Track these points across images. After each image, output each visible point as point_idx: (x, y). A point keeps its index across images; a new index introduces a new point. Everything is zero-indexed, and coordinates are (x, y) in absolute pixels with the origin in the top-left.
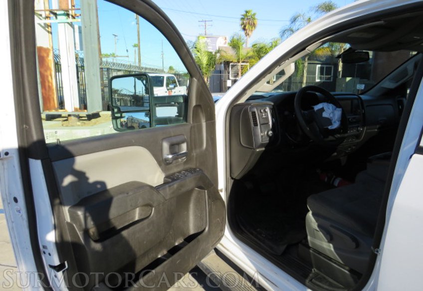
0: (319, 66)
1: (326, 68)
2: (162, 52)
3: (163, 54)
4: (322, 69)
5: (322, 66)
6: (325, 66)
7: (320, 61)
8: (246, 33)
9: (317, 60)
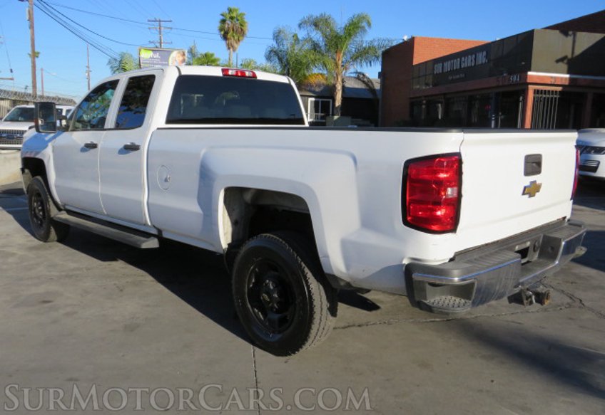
0: (313, 99)
1: (322, 102)
2: (88, 67)
3: (89, 72)
4: (316, 104)
5: (317, 99)
6: (320, 100)
7: (314, 92)
8: (228, 45)
9: (310, 91)
